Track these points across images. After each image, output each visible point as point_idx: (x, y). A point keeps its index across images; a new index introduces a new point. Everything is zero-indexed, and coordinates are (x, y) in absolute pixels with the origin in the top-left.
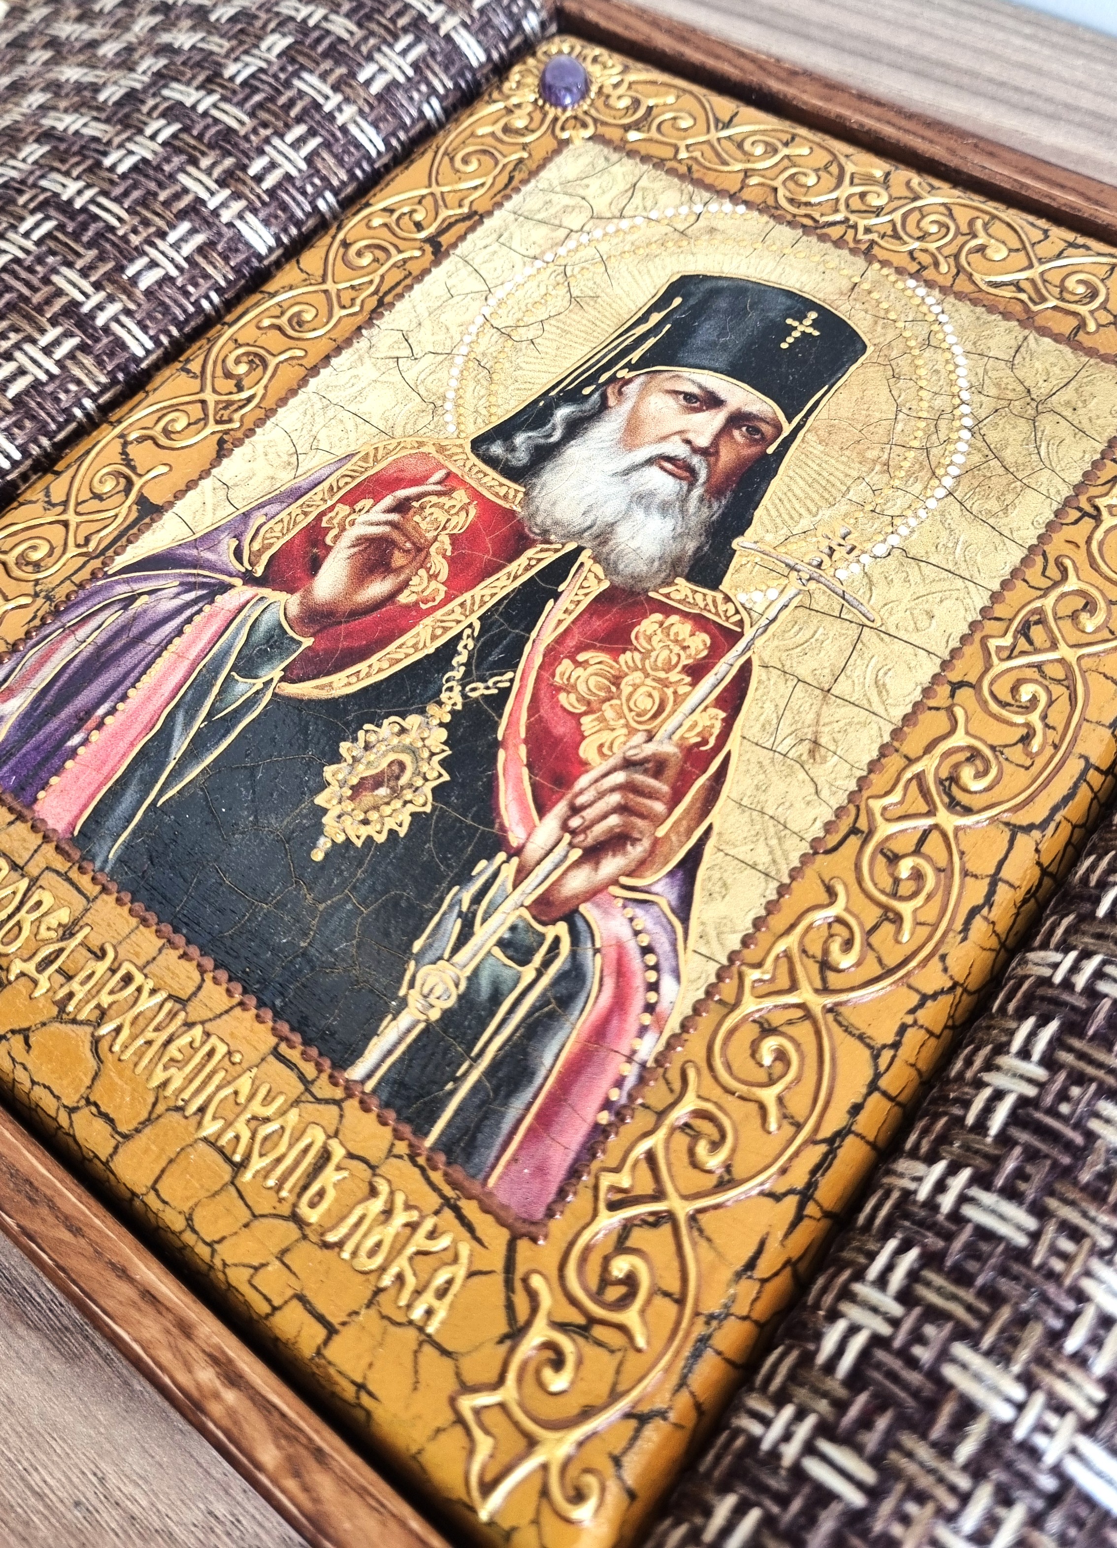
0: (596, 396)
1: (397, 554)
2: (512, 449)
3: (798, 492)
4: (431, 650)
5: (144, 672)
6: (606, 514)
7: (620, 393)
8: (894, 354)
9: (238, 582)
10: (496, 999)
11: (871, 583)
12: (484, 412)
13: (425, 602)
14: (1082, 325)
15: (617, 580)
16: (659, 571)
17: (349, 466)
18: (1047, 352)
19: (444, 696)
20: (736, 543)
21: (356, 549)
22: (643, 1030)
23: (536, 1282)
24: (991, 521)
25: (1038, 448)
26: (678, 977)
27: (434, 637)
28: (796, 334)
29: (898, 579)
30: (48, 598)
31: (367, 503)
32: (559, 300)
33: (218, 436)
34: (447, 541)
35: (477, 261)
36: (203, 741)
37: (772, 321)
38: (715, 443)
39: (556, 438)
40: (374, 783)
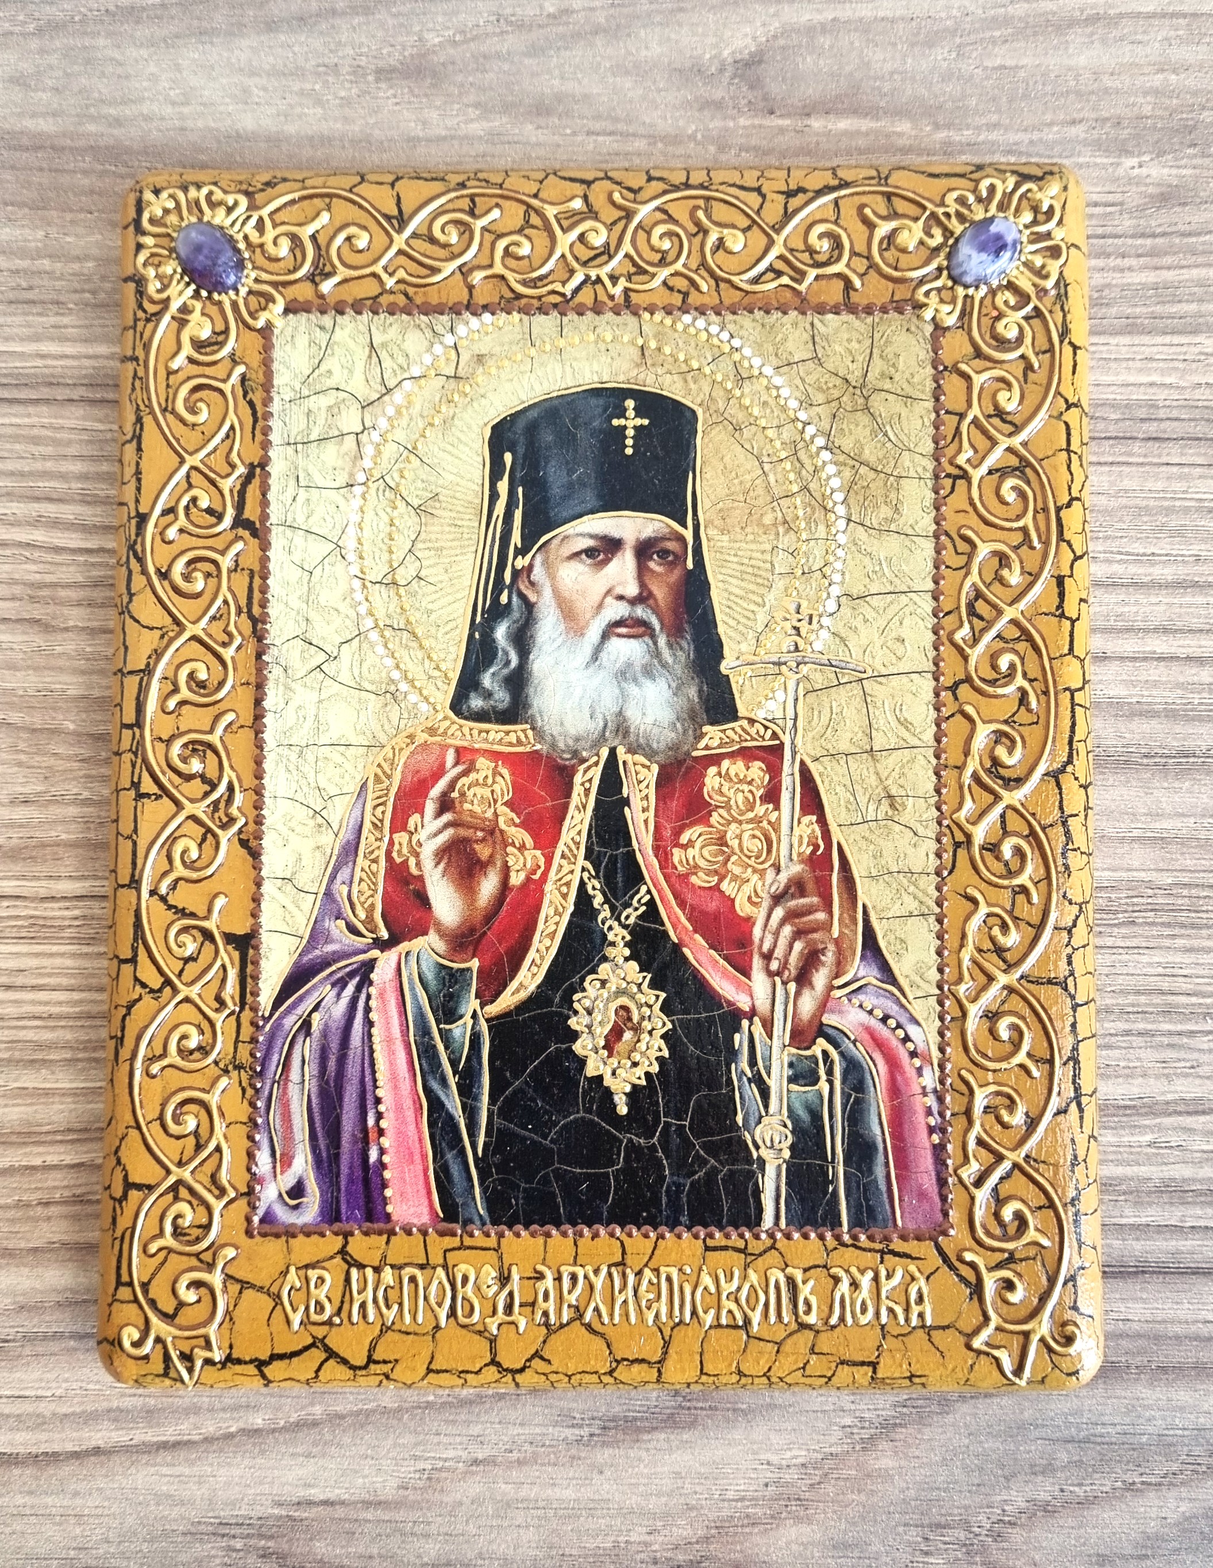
0: (515, 599)
1: (477, 847)
2: (488, 695)
3: (737, 591)
4: (571, 909)
5: (374, 1072)
6: (608, 705)
7: (532, 584)
8: (720, 405)
9: (375, 953)
10: (816, 1116)
11: (843, 640)
12: (436, 673)
13: (534, 872)
14: (848, 285)
15: (660, 758)
16: (685, 731)
17: (370, 796)
18: (837, 331)
19: (611, 937)
20: (724, 668)
21: (442, 865)
22: (919, 1071)
23: (969, 1256)
24: (893, 527)
25: (886, 434)
26: (918, 1023)
27: (565, 896)
28: (630, 432)
29: (858, 623)
30: (239, 1067)
31: (414, 820)
32: (408, 521)
33: (236, 839)
34: (507, 810)
35: (300, 521)
36: (467, 1090)
37: (601, 431)
38: (642, 585)
39: (514, 661)
40: (616, 1033)
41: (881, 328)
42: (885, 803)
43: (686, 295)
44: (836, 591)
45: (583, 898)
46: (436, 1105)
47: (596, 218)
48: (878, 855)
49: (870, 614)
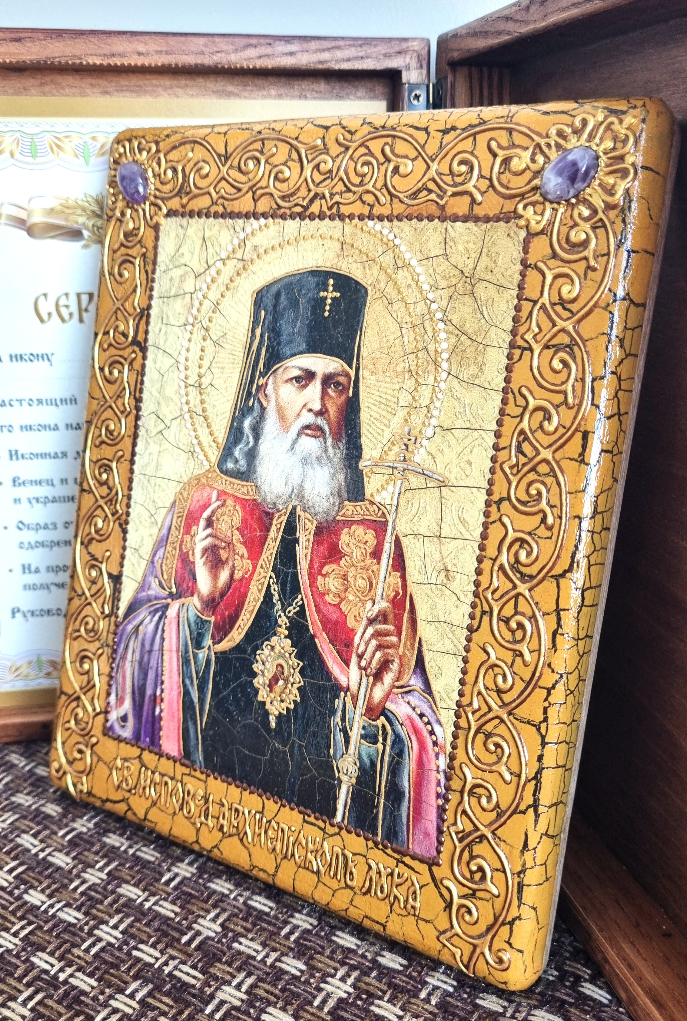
0: (256, 404)
1: (222, 552)
2: (237, 461)
3: (375, 415)
4: (262, 599)
6: (295, 479)
7: (266, 396)
8: (383, 286)
9: (169, 600)
10: (373, 764)
11: (433, 458)
12: (214, 444)
13: (246, 573)
14: (473, 200)
15: (319, 517)
16: (334, 502)
17: (176, 510)
19: (279, 621)
20: (361, 465)
21: (204, 558)
22: (437, 755)
23: (448, 883)
25: (482, 313)
26: (440, 724)
27: (260, 591)
28: (329, 301)
29: (444, 447)
30: (108, 645)
31: (194, 529)
32: (210, 348)
33: (117, 522)
34: (237, 533)
35: (161, 344)
36: (202, 689)
37: (313, 299)
38: (323, 404)
40: (275, 680)
41: (490, 233)
42: (443, 574)
43: (372, 206)
44: (434, 422)
45: (269, 595)
46: (187, 693)
47: (328, 154)
48: (434, 607)
49: (453, 441)
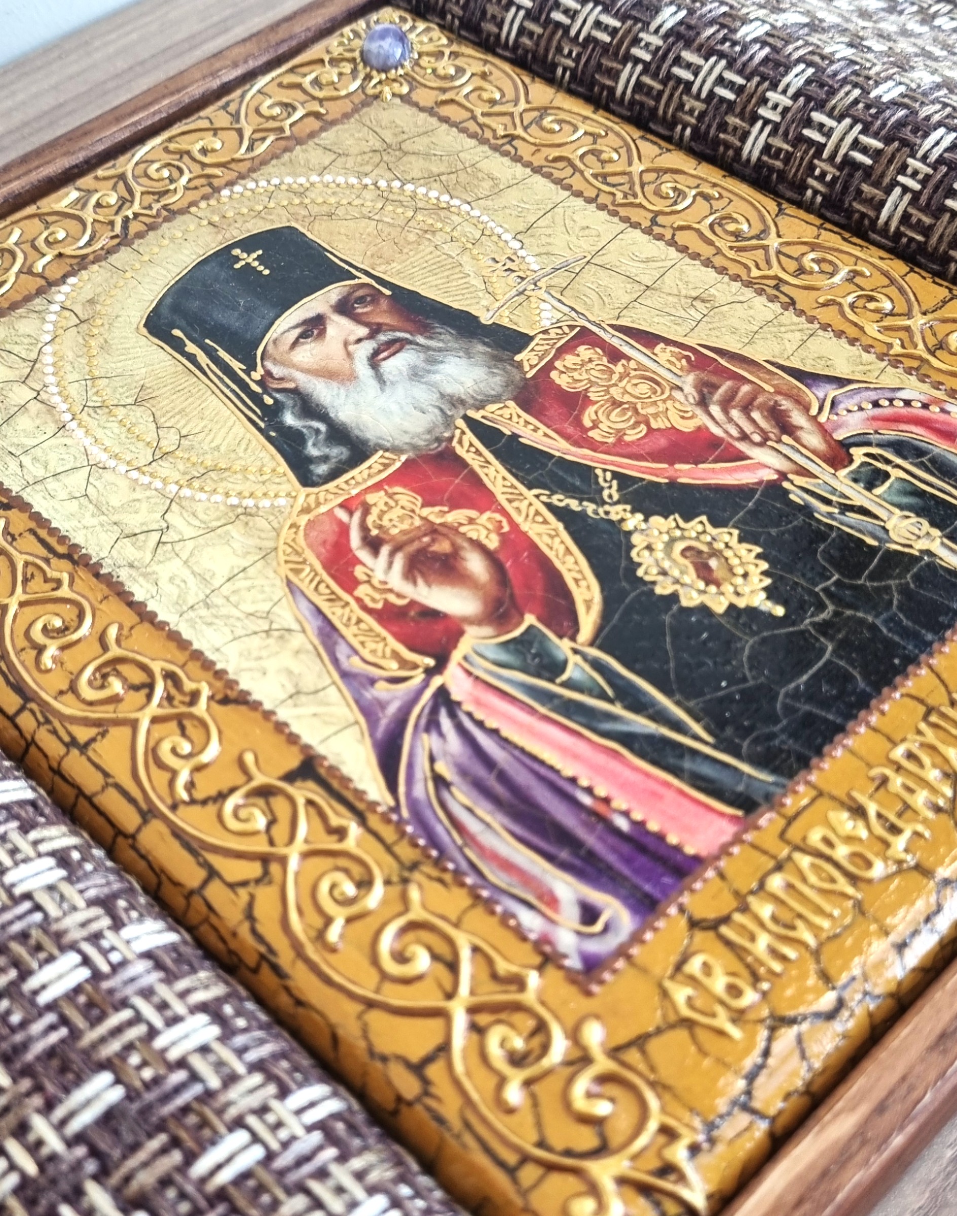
2: (325, 459)
4: (560, 526)
6: (428, 398)
8: (304, 213)
9: (437, 681)
10: (920, 493)
11: (548, 254)
13: (501, 528)
15: (508, 395)
17: (303, 586)
18: (337, 136)
19: (614, 517)
22: (945, 411)
24: (503, 187)
25: (436, 155)
26: (900, 389)
27: (545, 522)
28: (255, 264)
29: (546, 240)
31: (359, 572)
32: (133, 414)
33: (215, 704)
34: (429, 509)
35: (40, 473)
36: (638, 704)
37: (232, 277)
39: (322, 427)
40: (704, 568)
41: (366, 118)
42: (698, 303)
43: (210, 184)
44: (508, 236)
45: (561, 514)
46: (628, 740)
47: (99, 191)
48: (734, 331)
49: (548, 231)
